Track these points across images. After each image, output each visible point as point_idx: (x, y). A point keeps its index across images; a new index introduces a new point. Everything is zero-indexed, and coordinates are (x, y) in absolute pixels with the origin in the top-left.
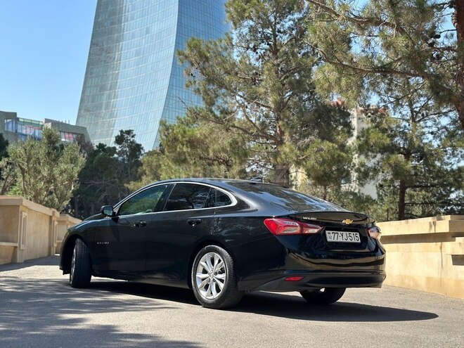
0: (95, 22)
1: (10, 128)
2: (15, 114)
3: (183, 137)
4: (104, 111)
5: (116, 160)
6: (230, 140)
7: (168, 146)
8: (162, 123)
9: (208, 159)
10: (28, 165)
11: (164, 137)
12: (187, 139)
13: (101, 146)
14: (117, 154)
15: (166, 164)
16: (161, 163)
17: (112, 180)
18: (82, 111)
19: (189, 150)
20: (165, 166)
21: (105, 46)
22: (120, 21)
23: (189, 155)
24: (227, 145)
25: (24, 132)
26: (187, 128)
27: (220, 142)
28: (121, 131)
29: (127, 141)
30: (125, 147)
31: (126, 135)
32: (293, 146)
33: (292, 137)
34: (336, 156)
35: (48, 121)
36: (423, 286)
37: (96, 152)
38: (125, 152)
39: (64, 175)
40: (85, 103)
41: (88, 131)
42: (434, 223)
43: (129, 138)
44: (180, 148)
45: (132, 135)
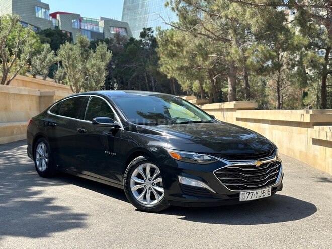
1: (76, 25)
2: (79, 14)
3: (172, 39)
4: (140, 9)
5: (142, 49)
6: (197, 44)
10: (68, 63)
13: (132, 39)
14: (143, 45)
17: (140, 64)
18: (126, 10)
19: (176, 48)
23: (177, 52)
24: (195, 47)
25: (86, 28)
27: (191, 45)
28: (144, 29)
29: (148, 36)
30: (148, 40)
31: (147, 31)
32: (237, 49)
33: (237, 42)
34: (268, 55)
35: (102, 19)
36: (298, 157)
37: (128, 44)
38: (147, 44)
39: (94, 68)
40: (128, 4)
41: (129, 25)
42: (303, 114)
43: (150, 34)
44: (170, 47)
45: (151, 31)
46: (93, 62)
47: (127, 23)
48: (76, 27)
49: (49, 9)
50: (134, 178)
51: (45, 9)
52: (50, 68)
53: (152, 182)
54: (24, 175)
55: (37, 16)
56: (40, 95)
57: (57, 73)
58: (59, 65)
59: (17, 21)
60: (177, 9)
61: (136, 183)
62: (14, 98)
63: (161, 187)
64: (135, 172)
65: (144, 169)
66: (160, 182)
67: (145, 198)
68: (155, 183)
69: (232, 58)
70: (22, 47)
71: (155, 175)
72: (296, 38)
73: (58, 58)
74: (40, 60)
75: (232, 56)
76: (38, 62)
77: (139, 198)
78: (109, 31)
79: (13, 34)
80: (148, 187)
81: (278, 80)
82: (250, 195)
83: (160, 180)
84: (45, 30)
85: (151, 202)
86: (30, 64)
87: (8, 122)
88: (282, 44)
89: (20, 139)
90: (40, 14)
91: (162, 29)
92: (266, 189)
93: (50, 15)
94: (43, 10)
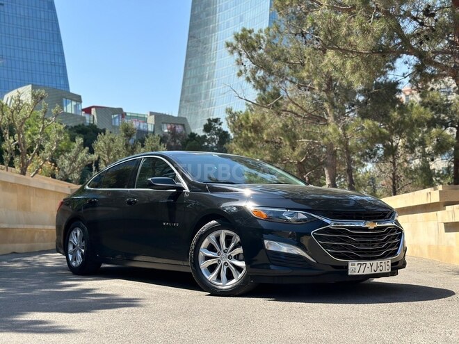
0: (191, 16)
1: (117, 122)
2: (122, 109)
3: (247, 123)
4: (203, 101)
5: (206, 147)
6: (281, 125)
8: (228, 111)
10: (108, 157)
12: (250, 124)
13: (192, 135)
14: (207, 141)
18: (183, 102)
19: (253, 134)
21: (202, 38)
22: (215, 13)
23: (254, 140)
24: (280, 129)
27: (273, 126)
28: (209, 120)
29: (214, 129)
30: (213, 134)
31: (213, 123)
32: (336, 126)
33: (335, 118)
34: (377, 133)
35: (151, 114)
36: (426, 256)
37: (188, 141)
38: (213, 140)
40: (186, 95)
42: (430, 193)
43: (216, 126)
44: (245, 134)
45: (219, 123)
47: (185, 118)
48: (117, 124)
49: (81, 102)
50: (204, 252)
51: (77, 101)
52: (82, 171)
53: (228, 254)
55: (65, 111)
58: (94, 168)
59: (42, 98)
60: (254, 78)
61: (207, 258)
62: (36, 195)
63: (240, 261)
64: (205, 243)
65: (218, 239)
66: (238, 255)
67: (219, 277)
68: (233, 255)
69: (329, 140)
71: (232, 245)
72: (415, 110)
73: (95, 157)
74: (69, 159)
75: (330, 137)
76: (67, 162)
77: (211, 278)
78: (161, 129)
79: (33, 128)
80: (223, 262)
81: (394, 177)
82: (363, 267)
83: (239, 250)
84: (75, 127)
85: (227, 282)
86: (56, 165)
87: (27, 224)
88: (396, 125)
89: (42, 249)
90: (70, 108)
91: (233, 111)
92: (383, 262)
93: (83, 110)
94: (74, 103)
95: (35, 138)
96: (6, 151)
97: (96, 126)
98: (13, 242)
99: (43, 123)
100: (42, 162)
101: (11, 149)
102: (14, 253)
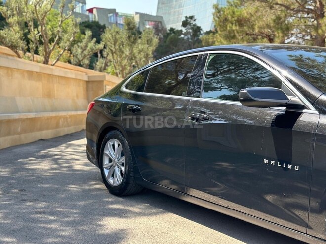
2: (115, 10)
3: (233, 17)
4: (175, 3)
5: (183, 39)
6: (273, 17)
7: (220, 25)
8: (216, 7)
9: (254, 34)
10: (115, 47)
11: (217, 19)
12: (236, 18)
13: (172, 29)
14: (183, 34)
15: (219, 41)
16: (215, 40)
18: (160, 4)
20: (218, 42)
23: (238, 32)
24: (271, 21)
25: (122, 22)
26: (235, 10)
27: (264, 19)
28: (186, 17)
29: (190, 24)
30: (189, 29)
31: (189, 20)
35: (137, 13)
37: (169, 34)
38: (189, 33)
39: (142, 53)
41: (164, 19)
43: (192, 22)
44: (230, 27)
45: (194, 19)
46: (140, 47)
47: (162, 17)
48: (112, 21)
49: (86, 4)
51: (83, 3)
52: (91, 57)
54: (84, 191)
55: (75, 11)
56: (87, 80)
57: (98, 63)
58: (99, 55)
62: (59, 82)
70: (63, 35)
73: (101, 46)
74: (82, 48)
76: (79, 51)
79: (53, 23)
84: (83, 23)
86: (71, 53)
87: (52, 111)
90: (78, 9)
91: (220, 7)
93: (88, 10)
94: (81, 5)
95: (56, 30)
96: (31, 41)
97: (98, 22)
98: (41, 129)
99: (62, 17)
100: (62, 51)
101: (35, 40)
102: (41, 140)
